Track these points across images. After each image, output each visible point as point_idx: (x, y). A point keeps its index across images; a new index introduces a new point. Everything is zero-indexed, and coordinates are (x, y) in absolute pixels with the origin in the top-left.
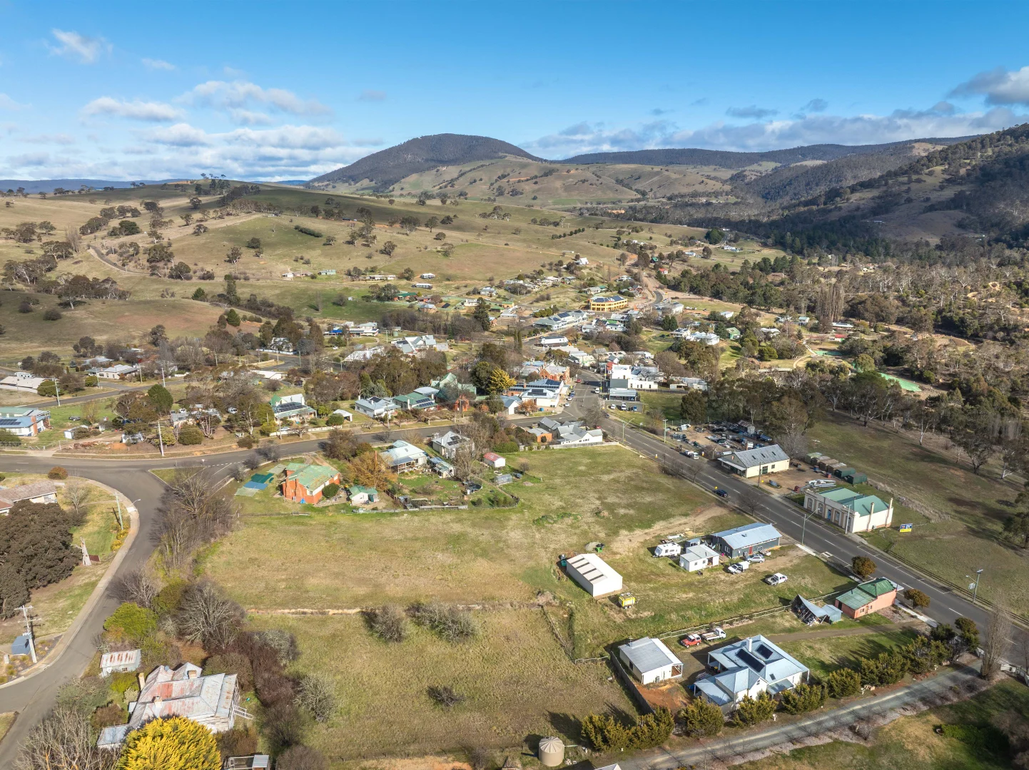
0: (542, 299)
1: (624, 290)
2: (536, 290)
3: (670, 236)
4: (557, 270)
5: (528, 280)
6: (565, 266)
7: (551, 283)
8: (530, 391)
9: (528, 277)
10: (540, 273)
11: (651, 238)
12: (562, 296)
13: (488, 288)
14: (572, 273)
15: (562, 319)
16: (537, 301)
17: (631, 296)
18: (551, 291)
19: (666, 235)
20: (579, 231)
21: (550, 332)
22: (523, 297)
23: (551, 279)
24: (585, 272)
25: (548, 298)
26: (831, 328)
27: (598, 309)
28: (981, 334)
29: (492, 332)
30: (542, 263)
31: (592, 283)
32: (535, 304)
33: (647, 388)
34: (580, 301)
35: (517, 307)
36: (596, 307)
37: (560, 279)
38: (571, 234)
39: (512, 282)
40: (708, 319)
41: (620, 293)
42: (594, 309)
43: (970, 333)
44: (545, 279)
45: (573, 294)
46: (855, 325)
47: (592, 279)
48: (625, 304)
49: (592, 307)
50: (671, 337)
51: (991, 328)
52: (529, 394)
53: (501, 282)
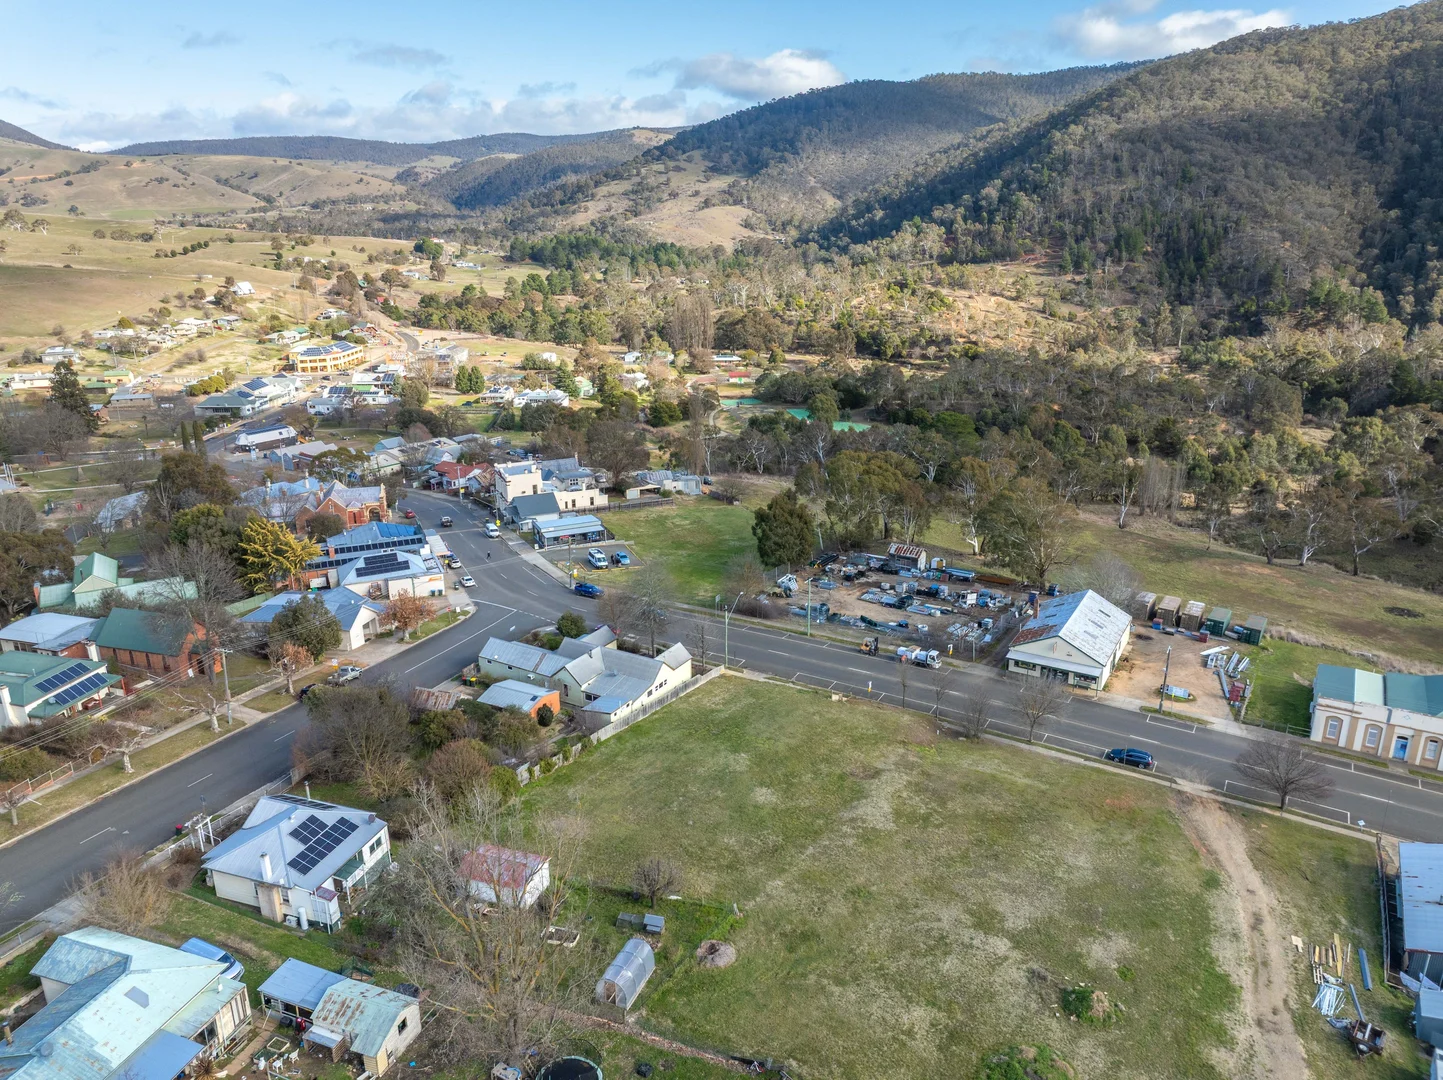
0: (189, 360)
1: (344, 333)
2: (169, 344)
3: (362, 250)
4: (196, 307)
5: (144, 329)
6: (212, 298)
7: (194, 331)
8: (361, 564)
9: (142, 323)
10: (164, 313)
11: (333, 254)
12: (227, 352)
13: (59, 350)
14: (228, 309)
15: (256, 393)
16: (180, 365)
17: (359, 341)
18: (201, 343)
19: (354, 248)
20: (200, 246)
21: (240, 422)
22: (146, 360)
23: (191, 323)
24: (253, 306)
25: (202, 359)
26: (712, 364)
27: (314, 369)
28: (904, 353)
29: (105, 435)
30: (162, 296)
31: (275, 325)
32: (177, 372)
33: (587, 504)
34: (269, 357)
35: (140, 379)
36: (309, 365)
37: (209, 322)
38: (185, 252)
39: (110, 333)
40: (523, 368)
41: (335, 337)
42: (304, 370)
43: (890, 352)
44: (178, 323)
45: (250, 347)
46: (744, 358)
47: (275, 318)
48: (359, 355)
49: (300, 365)
50: (483, 404)
51: (914, 343)
52: (360, 573)
53: (86, 335)
